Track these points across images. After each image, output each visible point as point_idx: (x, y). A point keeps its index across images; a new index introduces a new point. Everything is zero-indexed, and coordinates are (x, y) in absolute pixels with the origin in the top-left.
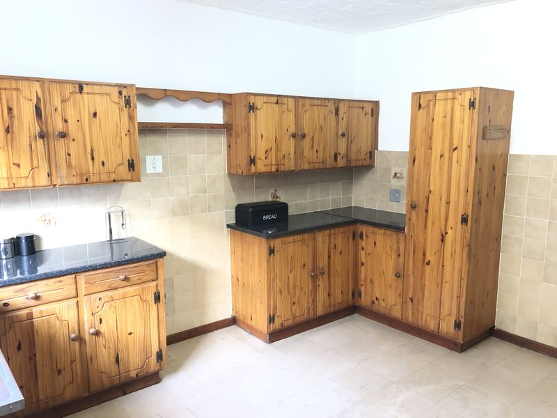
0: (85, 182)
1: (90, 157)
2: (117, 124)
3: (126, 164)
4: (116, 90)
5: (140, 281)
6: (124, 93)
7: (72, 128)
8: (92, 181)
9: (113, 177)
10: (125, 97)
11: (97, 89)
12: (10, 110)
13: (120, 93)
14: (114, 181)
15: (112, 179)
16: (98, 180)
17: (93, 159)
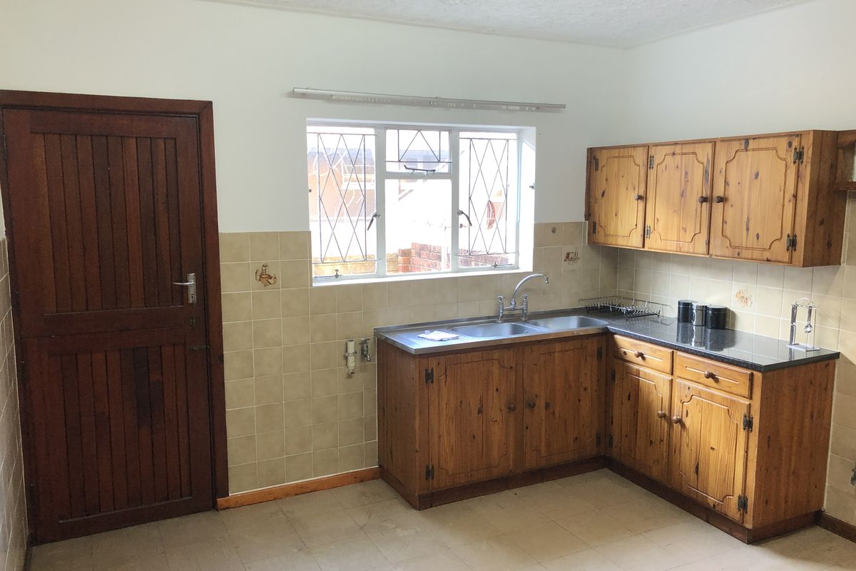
0: (736, 255)
1: (745, 228)
2: (780, 187)
3: (785, 238)
4: (784, 141)
5: (728, 389)
6: (795, 144)
7: (732, 193)
8: (743, 256)
9: (767, 255)
10: (796, 149)
11: (763, 143)
12: (686, 173)
13: (790, 144)
14: (768, 260)
15: (765, 259)
16: (750, 257)
17: (748, 229)
